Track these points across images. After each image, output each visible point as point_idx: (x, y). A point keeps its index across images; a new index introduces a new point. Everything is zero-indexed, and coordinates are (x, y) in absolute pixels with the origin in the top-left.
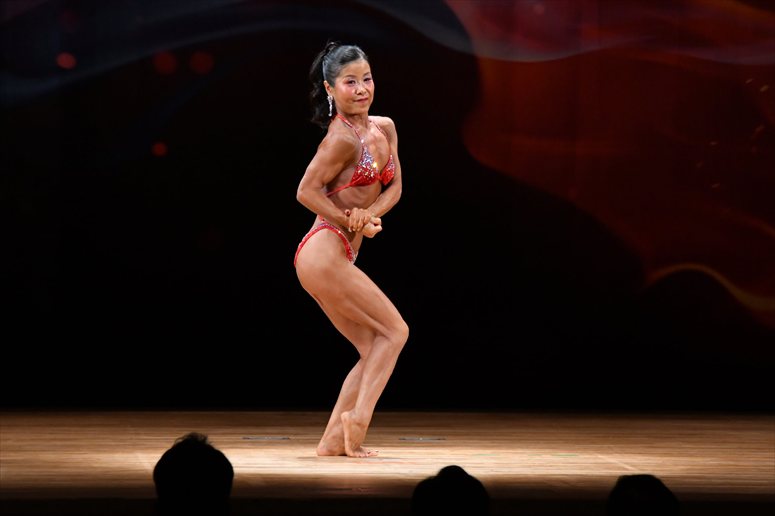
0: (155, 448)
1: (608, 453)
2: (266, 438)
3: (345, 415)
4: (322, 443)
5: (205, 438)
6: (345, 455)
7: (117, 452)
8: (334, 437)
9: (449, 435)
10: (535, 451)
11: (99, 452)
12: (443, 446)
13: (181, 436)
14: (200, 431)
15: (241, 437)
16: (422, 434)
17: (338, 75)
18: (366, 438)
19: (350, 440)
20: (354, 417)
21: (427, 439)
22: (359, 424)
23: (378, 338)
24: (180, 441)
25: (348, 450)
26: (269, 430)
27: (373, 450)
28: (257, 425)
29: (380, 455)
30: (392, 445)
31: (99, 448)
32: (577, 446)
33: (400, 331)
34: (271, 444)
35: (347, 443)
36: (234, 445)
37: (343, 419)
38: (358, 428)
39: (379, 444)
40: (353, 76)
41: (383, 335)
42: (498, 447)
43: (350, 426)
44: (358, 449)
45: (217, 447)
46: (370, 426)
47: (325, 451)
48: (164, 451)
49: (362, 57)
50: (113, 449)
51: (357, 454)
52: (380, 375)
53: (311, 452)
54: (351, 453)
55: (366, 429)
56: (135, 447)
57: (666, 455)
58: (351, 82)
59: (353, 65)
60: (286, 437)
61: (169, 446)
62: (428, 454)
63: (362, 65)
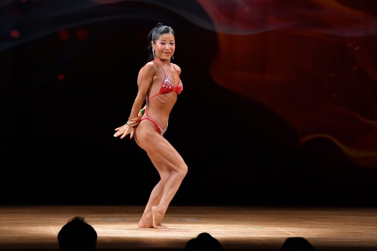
0: (59, 224)
1: (281, 227)
2: (113, 219)
3: (154, 208)
4: (141, 222)
5: (83, 219)
6: (152, 227)
7: (40, 226)
8: (147, 219)
9: (203, 217)
10: (245, 226)
11: (31, 226)
12: (200, 223)
13: (71, 218)
14: (81, 216)
15: (101, 219)
16: (190, 217)
17: (158, 39)
18: (163, 219)
19: (155, 220)
20: (158, 209)
21: (192, 220)
22: (160, 213)
23: (172, 172)
24: (71, 220)
25: (154, 225)
26: (114, 215)
27: (166, 225)
28: (108, 213)
29: (169, 228)
30: (175, 222)
31: (31, 224)
32: (266, 223)
33: (183, 169)
34: (116, 222)
35: (154, 221)
36: (98, 222)
37: (152, 209)
38: (160, 215)
39: (169, 222)
40: (164, 41)
41: (175, 170)
42: (228, 224)
43: (156, 213)
44: (159, 225)
45: (89, 224)
46: (166, 213)
47: (142, 225)
48: (63, 226)
49: (171, 32)
50: (37, 224)
51: (159, 227)
52: (172, 189)
53: (136, 226)
54: (155, 226)
55: (164, 215)
56: (49, 224)
57: (309, 227)
58: (163, 43)
59: (165, 35)
60: (123, 218)
61: (65, 223)
62: (193, 227)
63: (170, 36)
